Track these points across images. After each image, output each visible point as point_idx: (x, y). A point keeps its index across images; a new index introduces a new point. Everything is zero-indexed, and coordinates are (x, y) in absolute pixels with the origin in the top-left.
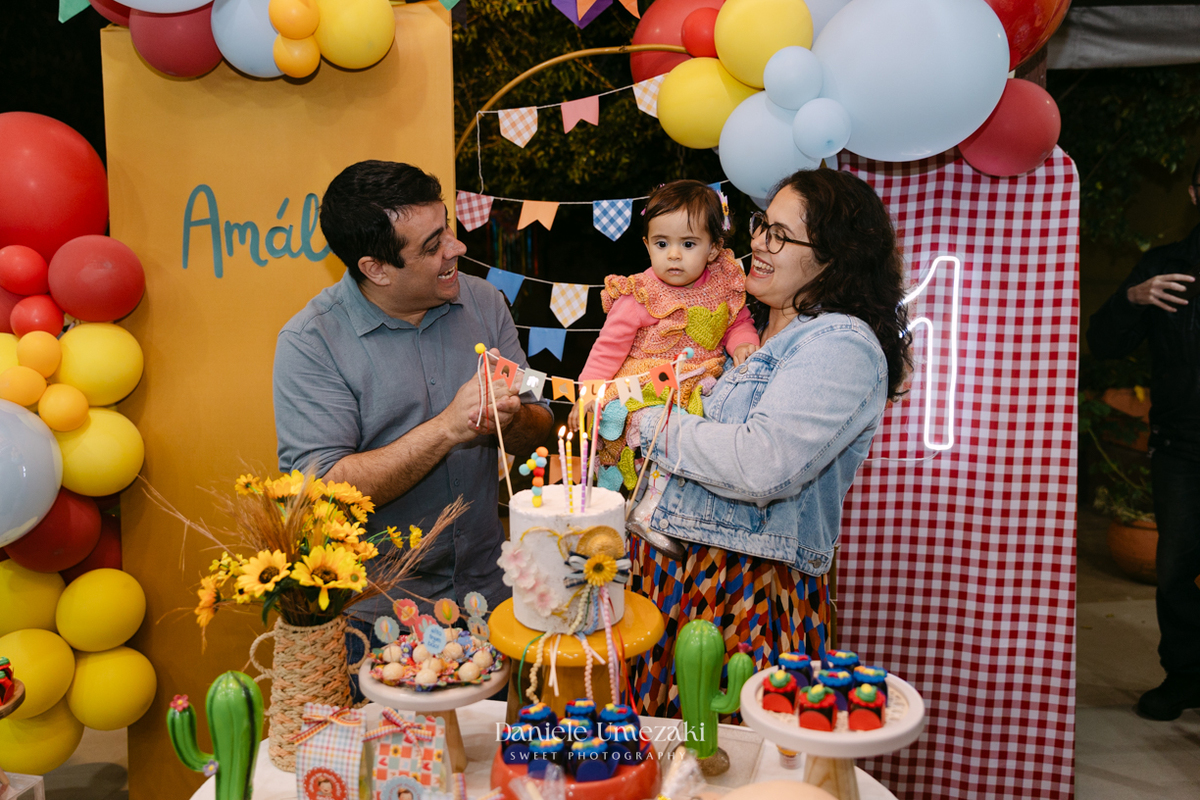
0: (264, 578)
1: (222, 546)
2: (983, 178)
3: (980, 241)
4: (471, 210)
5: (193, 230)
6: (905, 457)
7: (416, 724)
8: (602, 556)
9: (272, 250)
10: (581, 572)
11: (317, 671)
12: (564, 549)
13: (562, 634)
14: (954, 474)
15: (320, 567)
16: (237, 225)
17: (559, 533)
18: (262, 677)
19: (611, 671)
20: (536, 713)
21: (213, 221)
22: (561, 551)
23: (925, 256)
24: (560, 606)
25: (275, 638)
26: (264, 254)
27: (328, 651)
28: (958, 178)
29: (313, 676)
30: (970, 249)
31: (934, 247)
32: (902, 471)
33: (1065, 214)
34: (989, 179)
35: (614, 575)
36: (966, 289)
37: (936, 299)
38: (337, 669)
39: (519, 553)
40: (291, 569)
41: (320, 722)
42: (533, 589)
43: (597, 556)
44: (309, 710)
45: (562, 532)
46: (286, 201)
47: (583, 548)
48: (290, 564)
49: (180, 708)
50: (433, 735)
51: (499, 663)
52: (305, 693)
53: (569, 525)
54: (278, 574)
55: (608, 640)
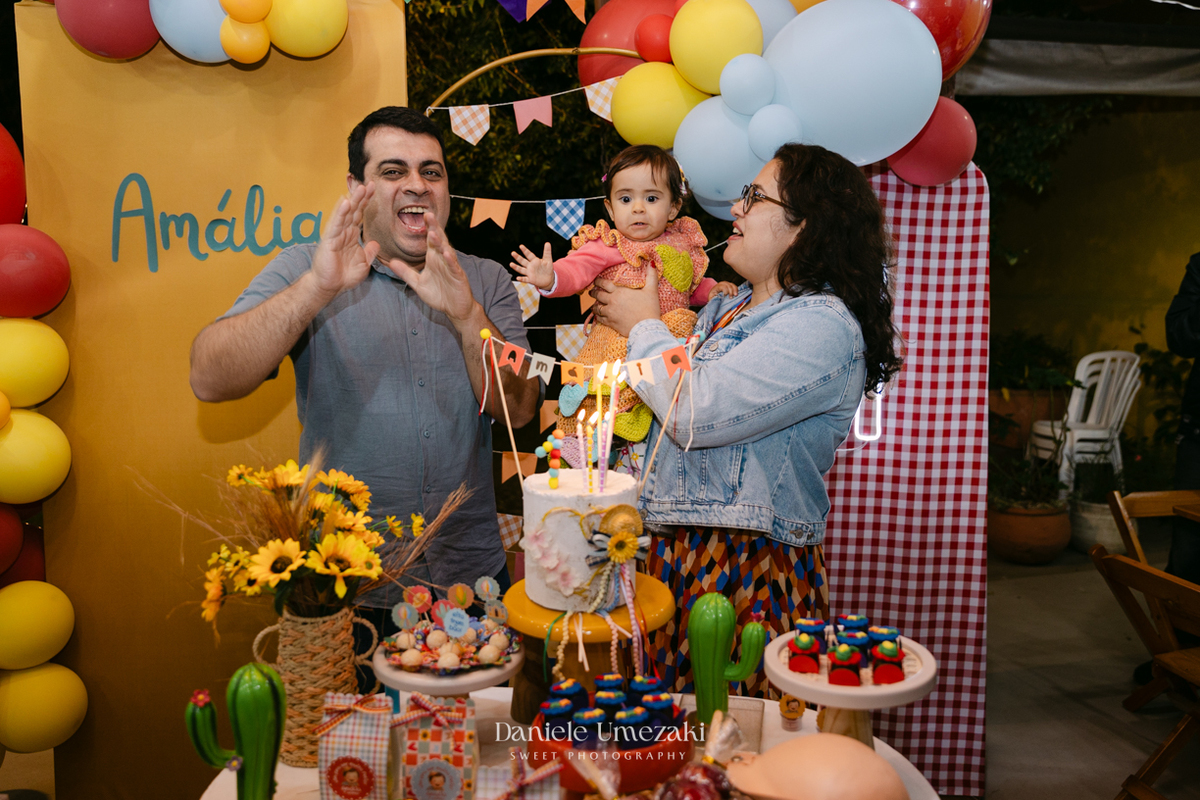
0: (277, 566)
1: (222, 537)
2: (906, 187)
5: (124, 221)
7: (445, 707)
8: (625, 534)
9: (212, 243)
10: (604, 550)
11: (328, 662)
12: (586, 528)
13: (582, 612)
14: (881, 462)
15: (333, 554)
16: (174, 217)
17: (580, 513)
19: (635, 645)
20: (567, 688)
21: (147, 212)
22: (583, 531)
24: (582, 584)
25: (281, 631)
26: (204, 247)
27: (338, 642)
29: (324, 667)
33: (977, 223)
34: (911, 188)
35: (635, 552)
38: (346, 660)
39: (541, 534)
40: (305, 557)
41: (343, 711)
42: (555, 568)
43: (620, 533)
44: (330, 700)
45: (584, 511)
46: (228, 193)
47: (605, 527)
48: (304, 553)
49: (201, 704)
50: (464, 716)
51: (517, 643)
52: (316, 685)
53: (589, 505)
54: (292, 563)
55: (631, 615)
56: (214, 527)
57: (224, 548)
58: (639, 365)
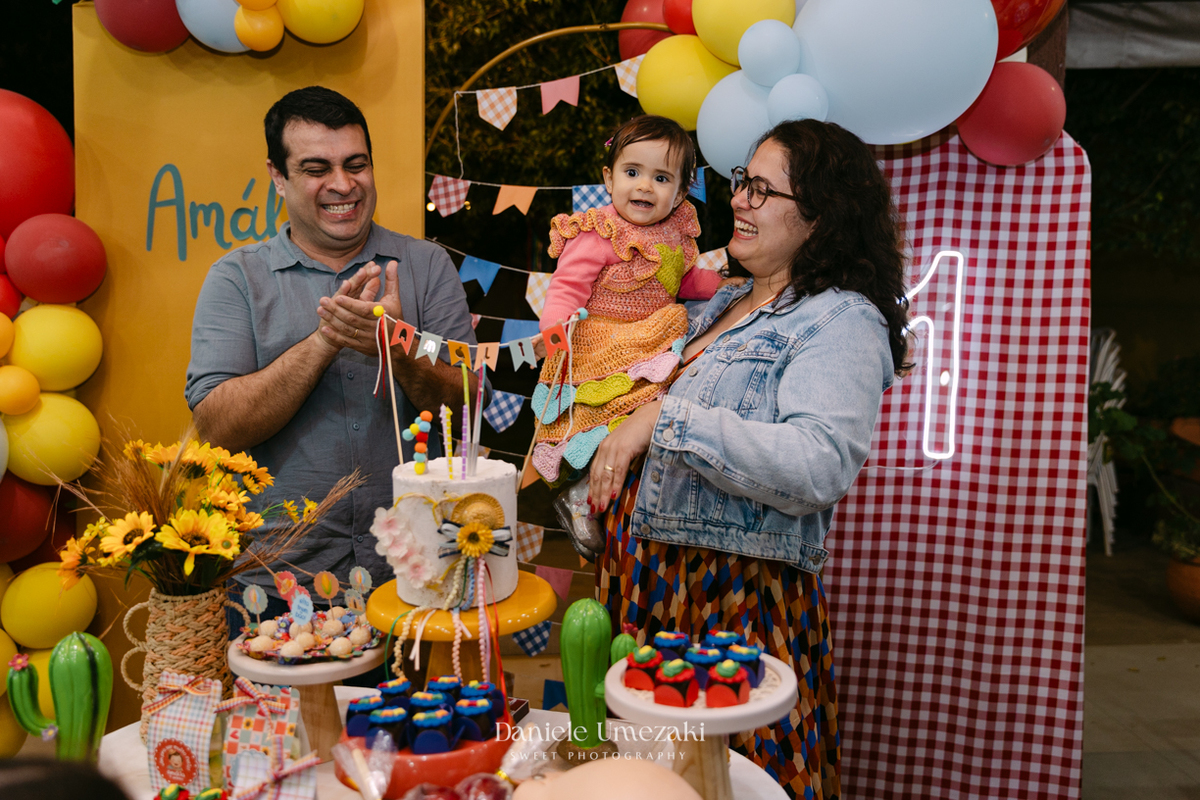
0: (127, 541)
1: (101, 512)
2: (989, 168)
3: (985, 235)
4: (447, 195)
5: (158, 211)
6: (903, 465)
7: (271, 696)
8: (478, 525)
9: (236, 233)
10: (453, 541)
11: (188, 643)
12: (439, 518)
13: (438, 609)
14: (955, 485)
15: (190, 531)
16: (202, 206)
17: (434, 500)
18: (135, 650)
19: (482, 647)
20: (394, 687)
21: (178, 202)
22: (436, 519)
23: (926, 250)
24: (433, 577)
25: (149, 609)
26: (228, 236)
27: (201, 624)
28: (963, 168)
29: (184, 648)
30: (974, 244)
31: (937, 241)
32: (899, 481)
33: (1075, 208)
34: (995, 169)
35: (490, 546)
36: (970, 287)
37: (938, 296)
38: (211, 643)
39: (391, 521)
40: (156, 531)
41: (174, 692)
42: (405, 559)
43: (472, 524)
44: (164, 679)
45: (437, 499)
46: (253, 182)
47: (457, 516)
48: (155, 526)
49: (19, 668)
50: (287, 708)
51: (378, 639)
52: (174, 666)
53: (445, 492)
54: (142, 535)
55: (481, 616)
56: (89, 498)
57: (102, 519)
58: (521, 344)
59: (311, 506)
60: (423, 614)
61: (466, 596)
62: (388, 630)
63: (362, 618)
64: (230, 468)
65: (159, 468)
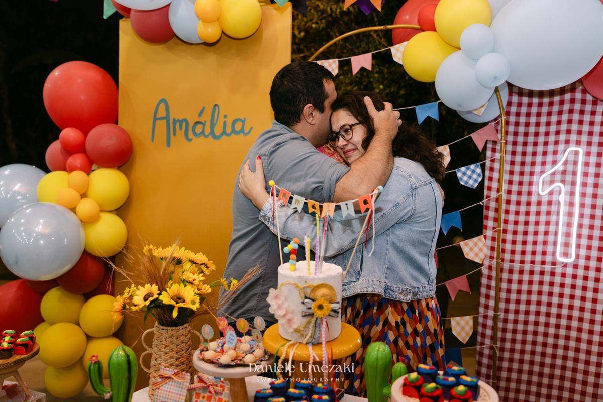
0: (145, 299)
1: (131, 281)
2: (599, 102)
3: (596, 139)
5: (157, 122)
6: (545, 265)
7: (215, 384)
8: (323, 300)
9: (195, 134)
10: (310, 308)
11: (173, 351)
12: (303, 296)
13: (301, 343)
14: (575, 277)
15: (177, 295)
16: (179, 120)
17: (300, 286)
18: (147, 352)
20: (278, 384)
21: (167, 118)
22: (301, 296)
23: (561, 147)
24: (299, 327)
25: (154, 332)
26: (191, 135)
27: (180, 341)
28: (584, 102)
29: (171, 354)
30: (589, 144)
31: (567, 142)
32: (542, 273)
35: (329, 312)
36: (586, 167)
37: (567, 172)
38: (184, 351)
39: (277, 296)
40: (159, 294)
41: (167, 378)
42: (285, 315)
43: (320, 300)
44: (162, 371)
45: (302, 285)
46: (204, 108)
47: (312, 295)
48: (159, 292)
49: (94, 362)
50: (223, 391)
51: (268, 356)
52: (166, 362)
53: (306, 282)
54: (153, 297)
55: (324, 349)
56: (128, 276)
57: (133, 286)
58: (347, 204)
59: (235, 282)
60: (293, 345)
61: (315, 337)
62: (274, 353)
63: (261, 344)
64: (195, 261)
65: (161, 260)
